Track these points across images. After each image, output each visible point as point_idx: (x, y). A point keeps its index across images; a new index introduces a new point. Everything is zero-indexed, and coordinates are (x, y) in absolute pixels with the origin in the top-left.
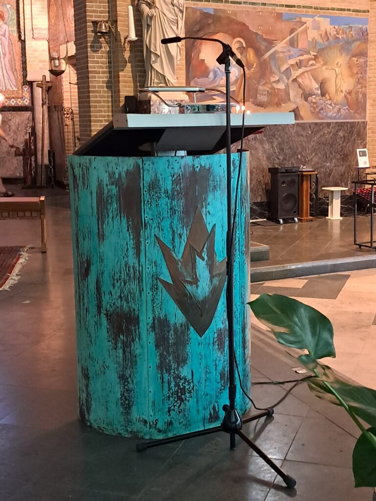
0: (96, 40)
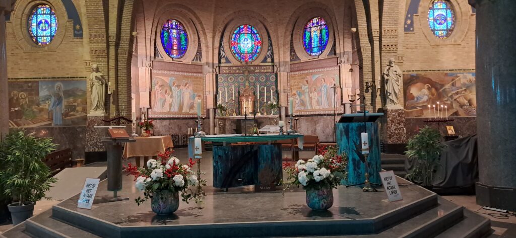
0: (367, 89)
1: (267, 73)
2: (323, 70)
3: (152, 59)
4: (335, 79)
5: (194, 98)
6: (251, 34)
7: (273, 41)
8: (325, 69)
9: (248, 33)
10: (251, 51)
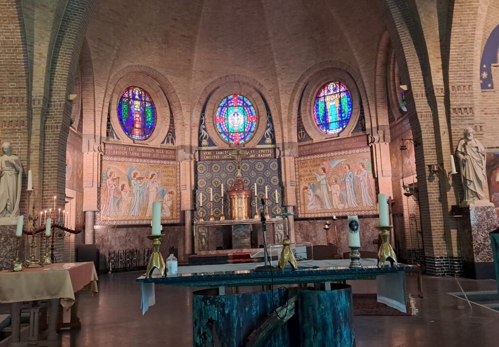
0: (431, 176)
1: (265, 158)
2: (346, 152)
3: (104, 140)
4: (365, 166)
5: (164, 195)
6: (243, 106)
7: (274, 115)
8: (350, 152)
9: (239, 106)
10: (243, 130)
